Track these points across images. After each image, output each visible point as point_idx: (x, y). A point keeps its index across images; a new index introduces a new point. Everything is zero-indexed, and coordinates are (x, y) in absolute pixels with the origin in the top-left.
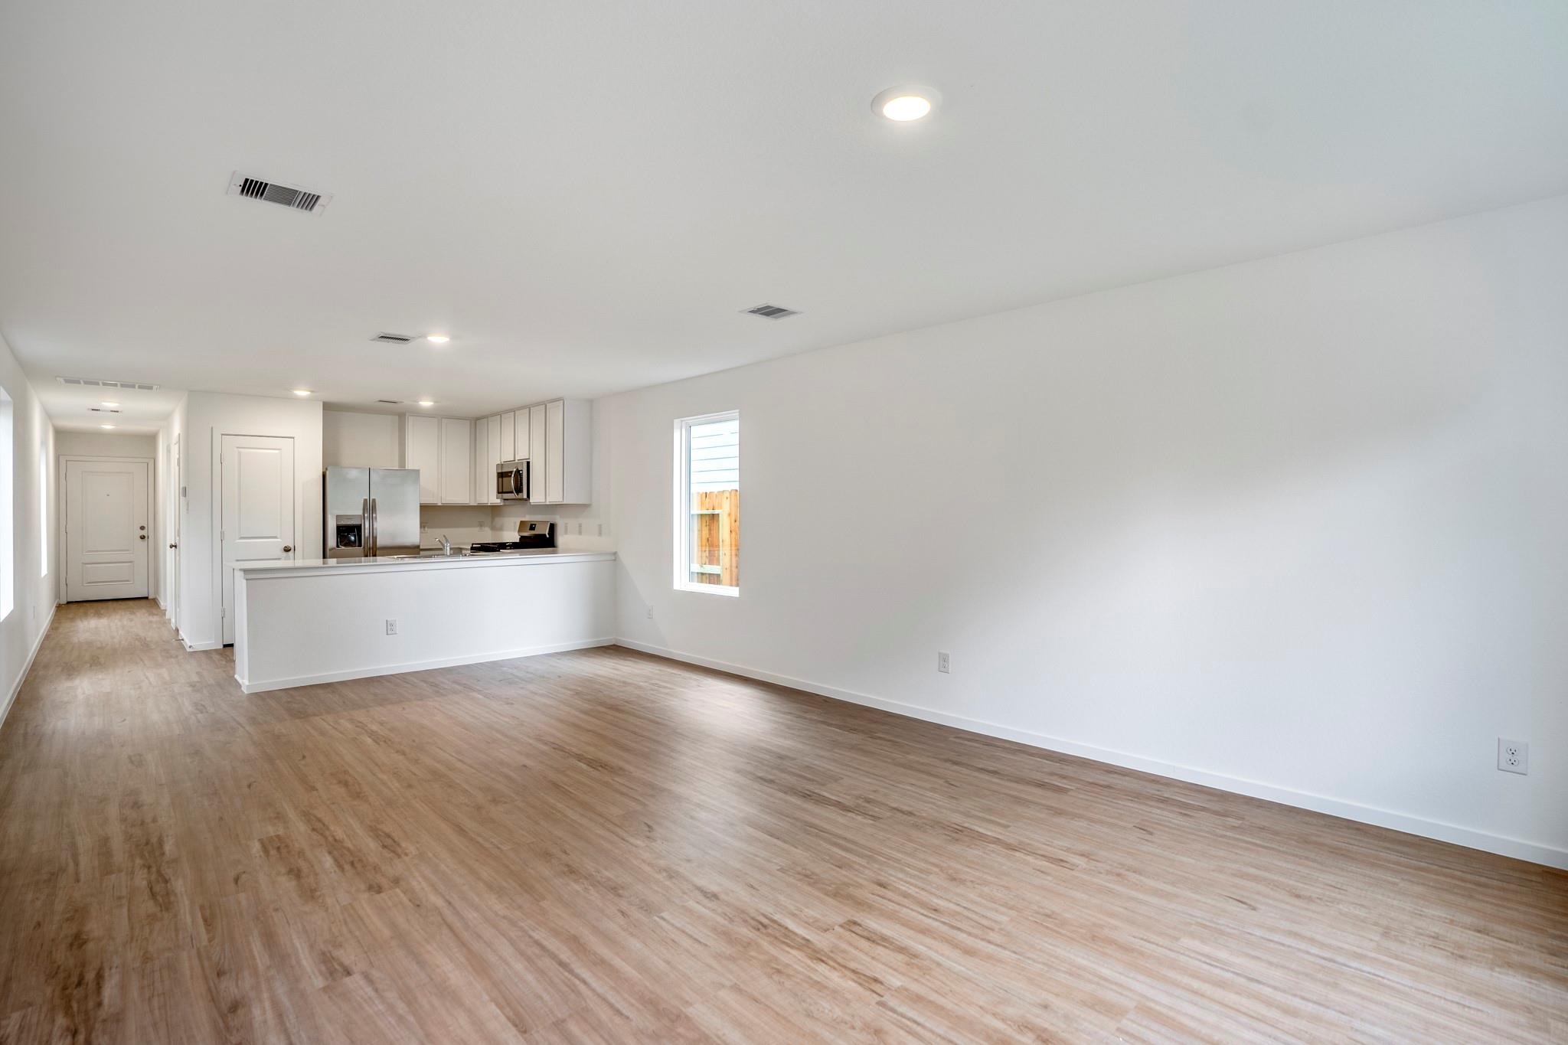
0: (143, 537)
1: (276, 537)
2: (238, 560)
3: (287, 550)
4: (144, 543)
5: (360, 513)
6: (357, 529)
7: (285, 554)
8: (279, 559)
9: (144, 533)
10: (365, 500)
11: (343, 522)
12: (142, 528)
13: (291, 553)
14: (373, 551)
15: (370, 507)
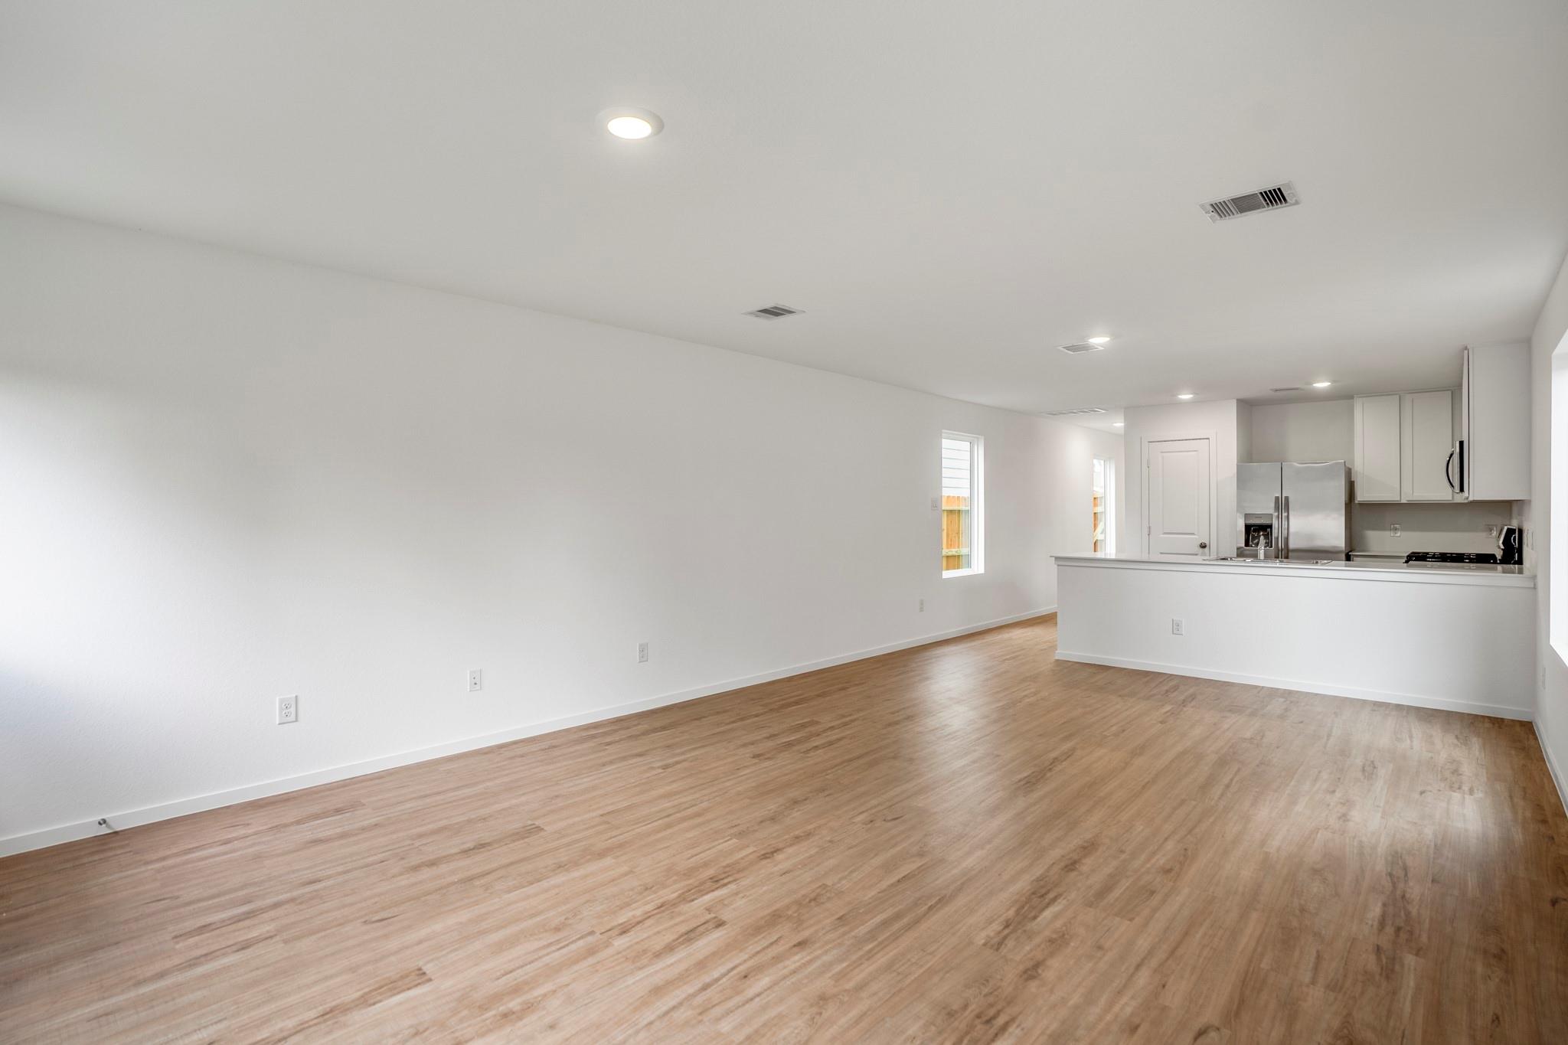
1: (1193, 534)
2: (1161, 553)
3: (1203, 546)
6: (1265, 529)
7: (1201, 550)
8: (1196, 555)
10: (1277, 498)
11: (1252, 521)
13: (1206, 550)
14: (1285, 554)
15: (1283, 505)
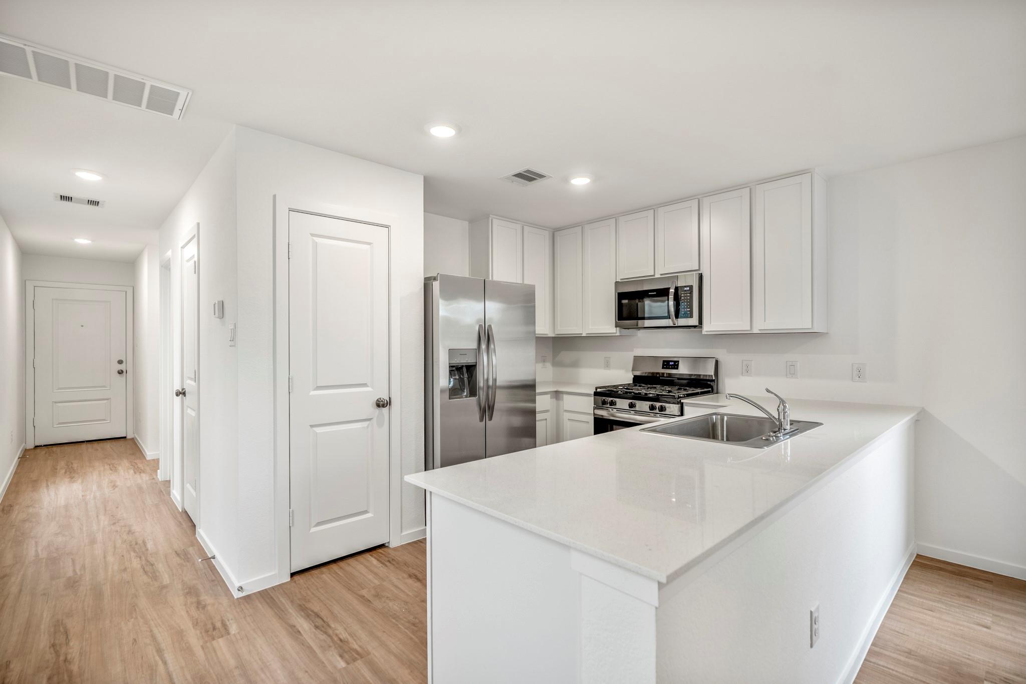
0: (120, 372)
4: (121, 379)
5: (474, 346)
9: (122, 367)
12: (120, 362)
